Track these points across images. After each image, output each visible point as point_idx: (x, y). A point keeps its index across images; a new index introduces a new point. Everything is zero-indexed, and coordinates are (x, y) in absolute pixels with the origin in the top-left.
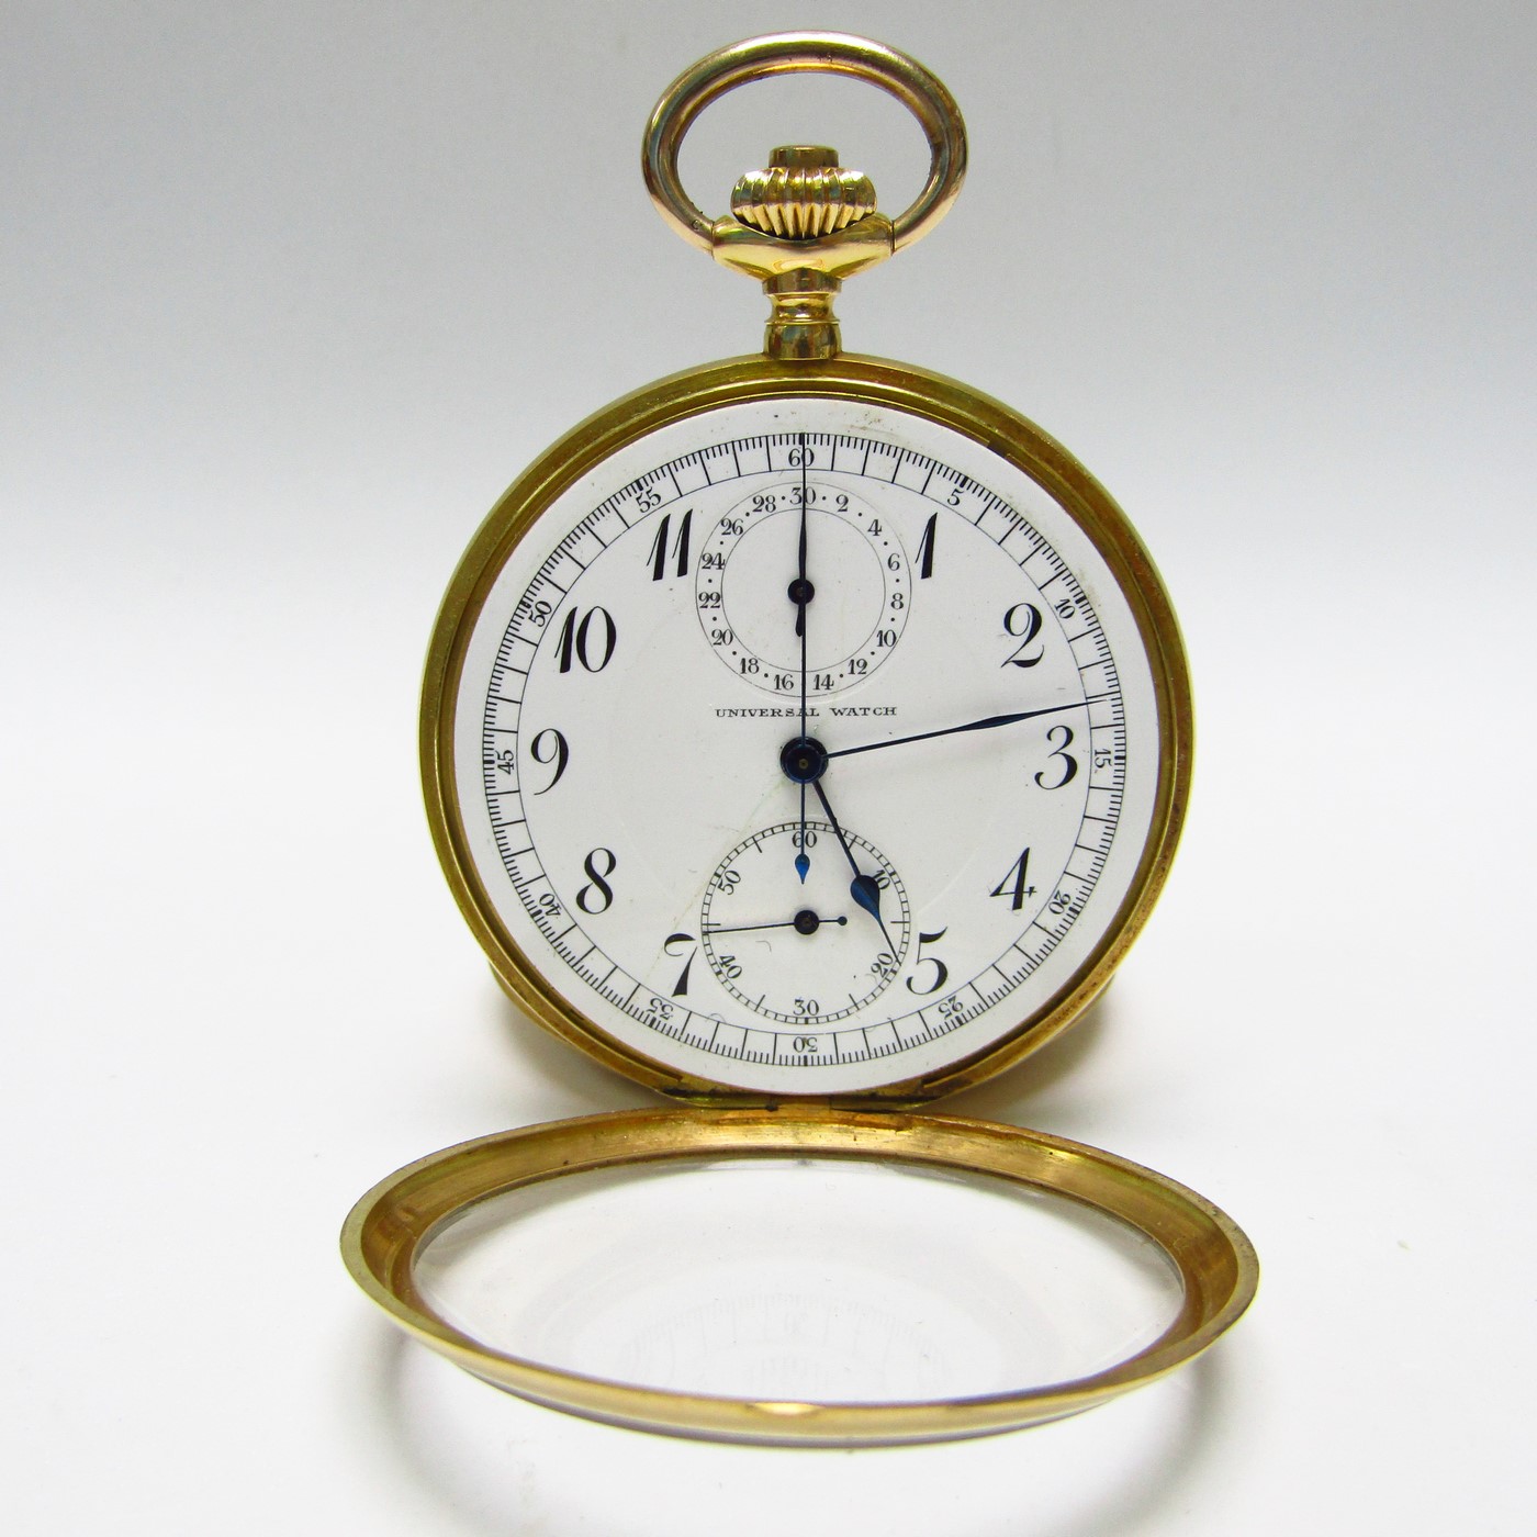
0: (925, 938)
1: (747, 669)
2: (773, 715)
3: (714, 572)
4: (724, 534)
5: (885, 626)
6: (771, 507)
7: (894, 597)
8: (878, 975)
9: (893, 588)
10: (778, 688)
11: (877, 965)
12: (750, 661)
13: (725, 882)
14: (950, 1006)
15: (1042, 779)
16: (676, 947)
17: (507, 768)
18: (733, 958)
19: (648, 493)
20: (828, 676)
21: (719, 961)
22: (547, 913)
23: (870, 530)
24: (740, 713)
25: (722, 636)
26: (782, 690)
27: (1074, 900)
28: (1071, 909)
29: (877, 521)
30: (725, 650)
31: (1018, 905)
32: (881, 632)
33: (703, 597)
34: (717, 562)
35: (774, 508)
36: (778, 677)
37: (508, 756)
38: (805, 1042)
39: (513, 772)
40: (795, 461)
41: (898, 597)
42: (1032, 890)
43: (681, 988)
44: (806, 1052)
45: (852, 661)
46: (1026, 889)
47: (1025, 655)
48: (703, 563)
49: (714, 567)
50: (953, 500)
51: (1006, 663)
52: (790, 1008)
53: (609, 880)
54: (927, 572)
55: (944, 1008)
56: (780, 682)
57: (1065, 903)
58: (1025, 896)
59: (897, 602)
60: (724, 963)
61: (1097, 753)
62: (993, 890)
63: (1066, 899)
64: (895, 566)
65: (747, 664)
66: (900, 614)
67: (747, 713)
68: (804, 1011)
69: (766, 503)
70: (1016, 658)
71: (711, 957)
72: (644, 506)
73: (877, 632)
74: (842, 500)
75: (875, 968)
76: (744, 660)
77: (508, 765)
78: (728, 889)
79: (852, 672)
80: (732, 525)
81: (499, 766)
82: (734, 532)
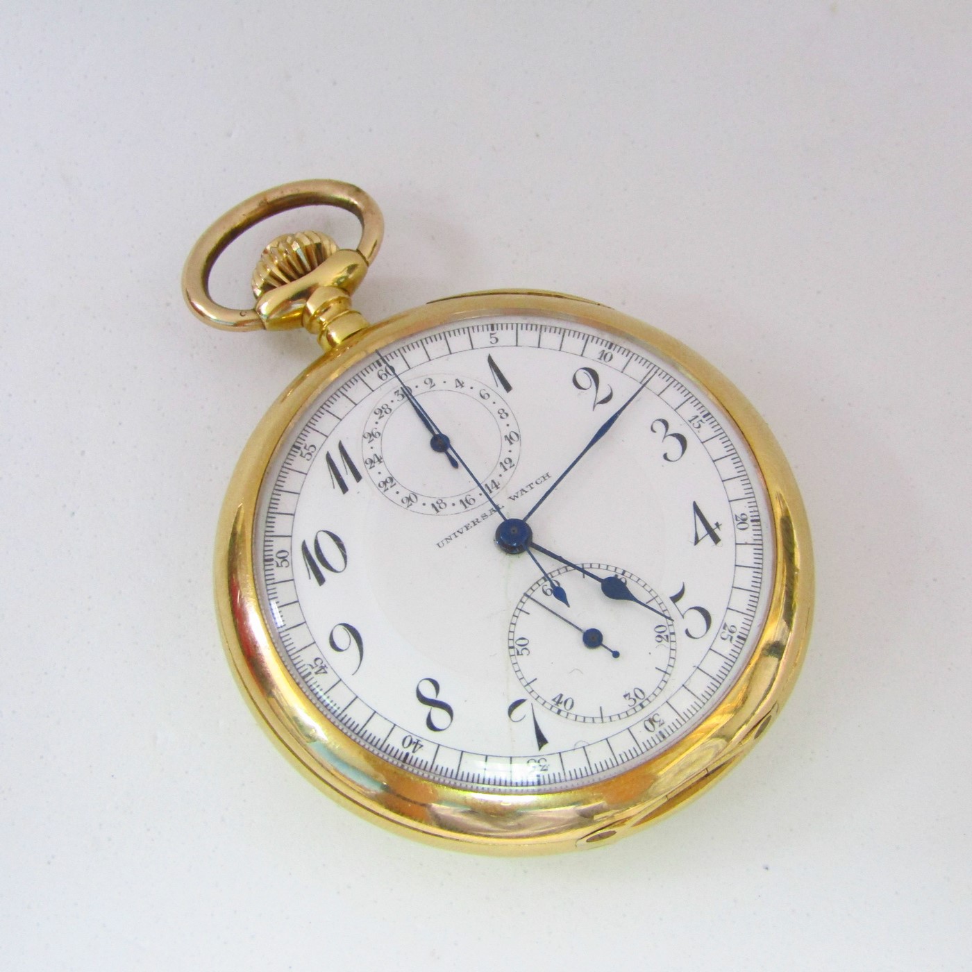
0: (675, 599)
1: (438, 508)
2: (475, 525)
3: (378, 467)
4: (370, 442)
5: (506, 432)
6: (388, 411)
7: (499, 413)
8: (664, 642)
9: (495, 409)
10: (466, 507)
11: (659, 636)
12: (437, 503)
13: (520, 648)
14: (727, 632)
15: (669, 457)
16: (517, 712)
17: (323, 671)
18: (561, 695)
19: (305, 448)
20: (493, 481)
21: (553, 703)
22: (414, 752)
23: (457, 387)
24: (453, 537)
25: (409, 499)
26: (470, 507)
27: (749, 514)
28: (752, 521)
29: (457, 380)
30: (417, 506)
31: (716, 539)
32: (506, 437)
33: (382, 484)
34: (376, 460)
35: (390, 410)
36: (461, 501)
37: (318, 662)
38: (652, 721)
39: (328, 670)
40: (384, 377)
41: (501, 411)
42: (717, 525)
43: (542, 740)
44: (658, 729)
45: (501, 463)
46: (713, 526)
47: (602, 396)
48: (368, 466)
49: (377, 464)
50: (494, 340)
51: (594, 406)
52: (625, 705)
53: (441, 698)
54: (508, 387)
55: (724, 636)
56: (465, 503)
57: (745, 520)
58: (717, 531)
59: (503, 414)
60: (558, 703)
61: (690, 421)
62: (693, 541)
63: (744, 517)
64: (486, 396)
65: (437, 505)
66: (510, 420)
67: (457, 534)
68: (635, 700)
69: (383, 410)
70: (598, 401)
71: (546, 705)
72: (308, 457)
73: (504, 438)
74: (428, 381)
75: (659, 639)
76: (433, 505)
77: (322, 668)
78: (525, 652)
79: (506, 469)
80: (371, 435)
81: (316, 673)
82: (376, 437)
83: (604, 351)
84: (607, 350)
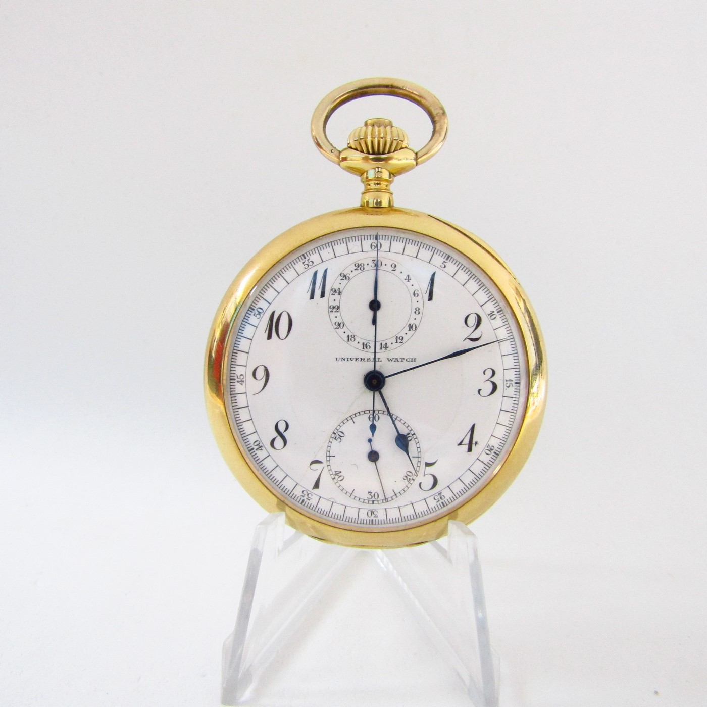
0: (428, 465)
1: (350, 339)
2: (361, 361)
3: (336, 296)
4: (341, 280)
5: (412, 322)
6: (362, 269)
7: (416, 309)
8: (406, 481)
9: (416, 305)
10: (363, 348)
11: (406, 477)
12: (351, 336)
13: (338, 437)
14: (439, 497)
15: (481, 392)
16: (315, 466)
18: (341, 472)
19: (308, 260)
20: (386, 344)
21: (334, 473)
22: (256, 450)
23: (405, 279)
24: (346, 359)
25: (339, 324)
26: (365, 350)
27: (496, 448)
28: (495, 453)
29: (408, 276)
30: (340, 331)
31: (470, 450)
32: (410, 324)
33: (331, 307)
34: (338, 292)
35: (364, 269)
36: (363, 343)
37: (242, 377)
38: (372, 512)
39: (244, 384)
40: (373, 247)
41: (417, 309)
42: (476, 443)
43: (317, 486)
44: (372, 517)
45: (397, 337)
46: (474, 442)
47: (474, 336)
48: (332, 292)
49: (336, 294)
50: (443, 266)
51: (465, 339)
52: (366, 496)
53: (285, 434)
54: (430, 299)
55: (436, 498)
56: (365, 346)
57: (492, 450)
58: (473, 446)
59: (417, 311)
60: (336, 474)
61: (506, 381)
62: (459, 443)
63: (492, 448)
64: (416, 295)
65: (350, 338)
66: (418, 317)
67: (349, 359)
68: (372, 497)
69: (360, 266)
70: (471, 337)
71: (330, 471)
72: (306, 266)
73: (408, 325)
74: (393, 265)
75: (405, 478)
76: (348, 335)
77: (242, 381)
78: (339, 440)
79: (397, 342)
80: (345, 276)
81: (238, 382)
82: (346, 279)
83: (494, 312)
84: (496, 313)
